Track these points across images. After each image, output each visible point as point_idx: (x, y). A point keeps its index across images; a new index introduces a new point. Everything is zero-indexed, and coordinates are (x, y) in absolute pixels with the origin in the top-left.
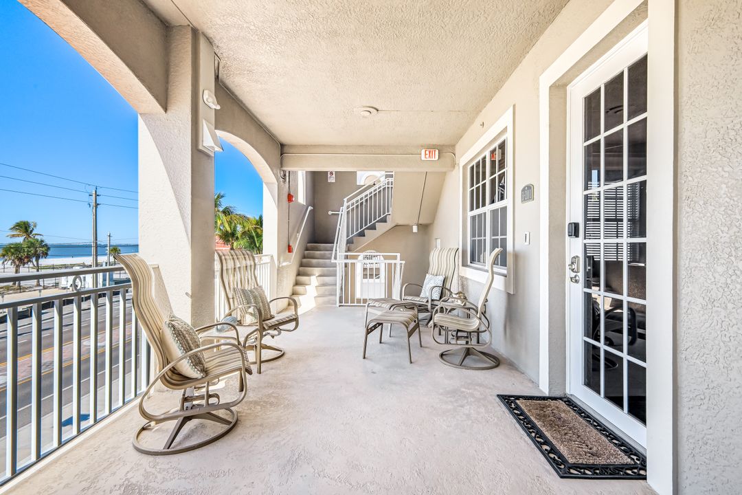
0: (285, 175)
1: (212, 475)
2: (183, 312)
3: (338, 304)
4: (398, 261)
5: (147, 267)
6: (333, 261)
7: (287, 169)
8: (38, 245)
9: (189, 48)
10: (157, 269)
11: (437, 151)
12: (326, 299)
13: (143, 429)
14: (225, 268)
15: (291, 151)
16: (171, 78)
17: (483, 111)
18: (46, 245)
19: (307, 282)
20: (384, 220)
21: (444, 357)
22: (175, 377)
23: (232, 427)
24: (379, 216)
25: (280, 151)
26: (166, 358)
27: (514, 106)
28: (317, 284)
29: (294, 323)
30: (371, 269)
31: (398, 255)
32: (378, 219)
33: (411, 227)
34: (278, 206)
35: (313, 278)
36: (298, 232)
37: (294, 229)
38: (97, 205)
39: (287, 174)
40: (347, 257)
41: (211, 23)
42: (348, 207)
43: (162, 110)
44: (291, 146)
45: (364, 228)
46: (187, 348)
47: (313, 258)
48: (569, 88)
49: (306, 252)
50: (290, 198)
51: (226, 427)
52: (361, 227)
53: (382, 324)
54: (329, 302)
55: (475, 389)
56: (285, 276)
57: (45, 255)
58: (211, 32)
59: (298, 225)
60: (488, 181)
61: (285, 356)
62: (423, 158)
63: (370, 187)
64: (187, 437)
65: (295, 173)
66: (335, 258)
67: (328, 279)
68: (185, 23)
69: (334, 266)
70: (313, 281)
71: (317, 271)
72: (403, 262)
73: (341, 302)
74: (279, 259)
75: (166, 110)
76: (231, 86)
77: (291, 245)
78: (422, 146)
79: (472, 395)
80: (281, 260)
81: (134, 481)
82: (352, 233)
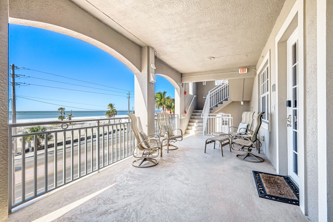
0: (183, 85)
1: (148, 173)
2: (145, 131)
3: (204, 134)
4: (230, 117)
5: (136, 117)
6: (202, 117)
7: (184, 82)
8: (114, 111)
9: (147, 53)
10: (139, 118)
11: (247, 69)
12: (199, 132)
13: (135, 161)
14: (159, 118)
15: (185, 76)
16: (142, 62)
17: (263, 51)
18: (116, 111)
19: (193, 125)
20: (227, 100)
21: (238, 156)
22: (141, 147)
23: (156, 165)
24: (224, 98)
25: (181, 76)
26: (139, 141)
27: (270, 50)
28: (196, 126)
29: (181, 138)
30: (226, 121)
31: (230, 115)
32: (223, 99)
33: (240, 102)
34: (180, 96)
35: (195, 124)
36: (189, 106)
37: (187, 105)
38: (129, 97)
39: (184, 84)
40: (209, 116)
41: (152, 44)
42: (210, 95)
43: (140, 72)
44: (185, 74)
45: (217, 103)
46: (144, 139)
47: (196, 116)
48: (288, 42)
49: (193, 113)
50: (185, 93)
51: (154, 164)
52: (216, 103)
53: (215, 141)
54: (200, 133)
55: (244, 168)
56: (183, 122)
57: (116, 114)
58: (153, 46)
59: (189, 103)
60: (266, 82)
61: (178, 149)
62: (240, 73)
63: (220, 86)
64: (144, 165)
65: (188, 83)
66: (203, 116)
67: (200, 124)
68: (145, 45)
69: (202, 119)
70: (195, 125)
71: (197, 121)
72: (232, 118)
73: (205, 133)
74: (181, 116)
75: (141, 72)
76: (161, 59)
77: (186, 110)
78: (239, 68)
79: (242, 169)
80: (182, 116)
81: (131, 171)
82: (212, 105)
